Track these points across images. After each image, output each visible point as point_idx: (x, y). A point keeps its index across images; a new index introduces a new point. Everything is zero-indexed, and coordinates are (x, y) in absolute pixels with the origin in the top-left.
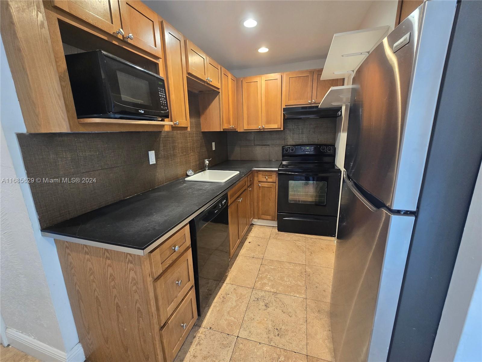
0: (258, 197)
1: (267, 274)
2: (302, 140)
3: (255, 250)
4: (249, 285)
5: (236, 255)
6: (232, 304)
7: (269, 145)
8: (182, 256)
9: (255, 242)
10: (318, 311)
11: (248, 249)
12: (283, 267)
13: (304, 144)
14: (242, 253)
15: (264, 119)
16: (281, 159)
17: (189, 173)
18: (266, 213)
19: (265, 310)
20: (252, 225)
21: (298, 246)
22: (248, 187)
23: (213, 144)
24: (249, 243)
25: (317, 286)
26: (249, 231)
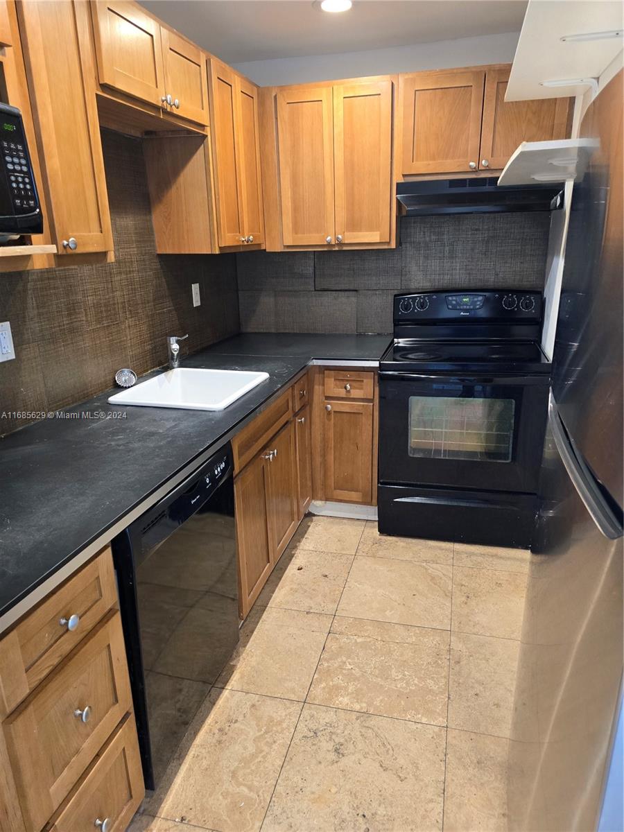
0: (325, 440)
1: (344, 659)
2: (452, 275)
3: (313, 590)
4: (294, 693)
5: (260, 607)
6: (245, 748)
7: (356, 291)
8: (92, 638)
9: (315, 568)
10: (478, 762)
11: (295, 586)
12: (388, 639)
13: (457, 286)
14: (278, 600)
15: (342, 216)
16: (391, 329)
17: (122, 379)
18: (346, 484)
19: (333, 762)
20: (310, 515)
21: (433, 578)
22: (296, 415)
23: (195, 288)
24: (300, 569)
25: (478, 692)
26: (300, 534)
